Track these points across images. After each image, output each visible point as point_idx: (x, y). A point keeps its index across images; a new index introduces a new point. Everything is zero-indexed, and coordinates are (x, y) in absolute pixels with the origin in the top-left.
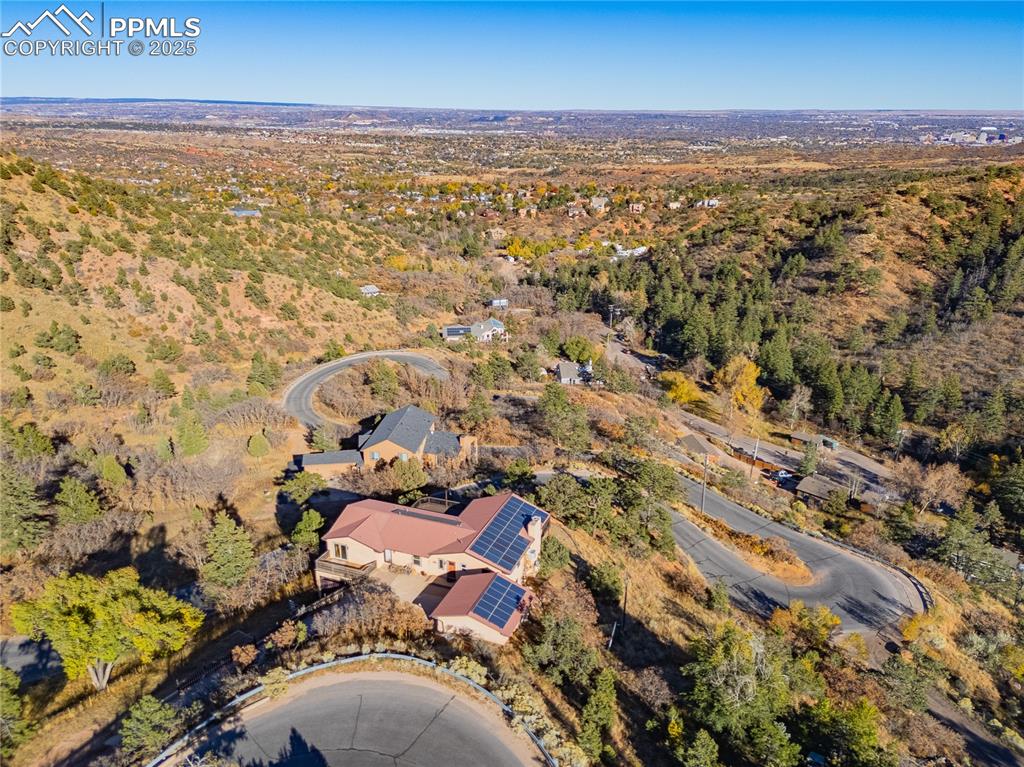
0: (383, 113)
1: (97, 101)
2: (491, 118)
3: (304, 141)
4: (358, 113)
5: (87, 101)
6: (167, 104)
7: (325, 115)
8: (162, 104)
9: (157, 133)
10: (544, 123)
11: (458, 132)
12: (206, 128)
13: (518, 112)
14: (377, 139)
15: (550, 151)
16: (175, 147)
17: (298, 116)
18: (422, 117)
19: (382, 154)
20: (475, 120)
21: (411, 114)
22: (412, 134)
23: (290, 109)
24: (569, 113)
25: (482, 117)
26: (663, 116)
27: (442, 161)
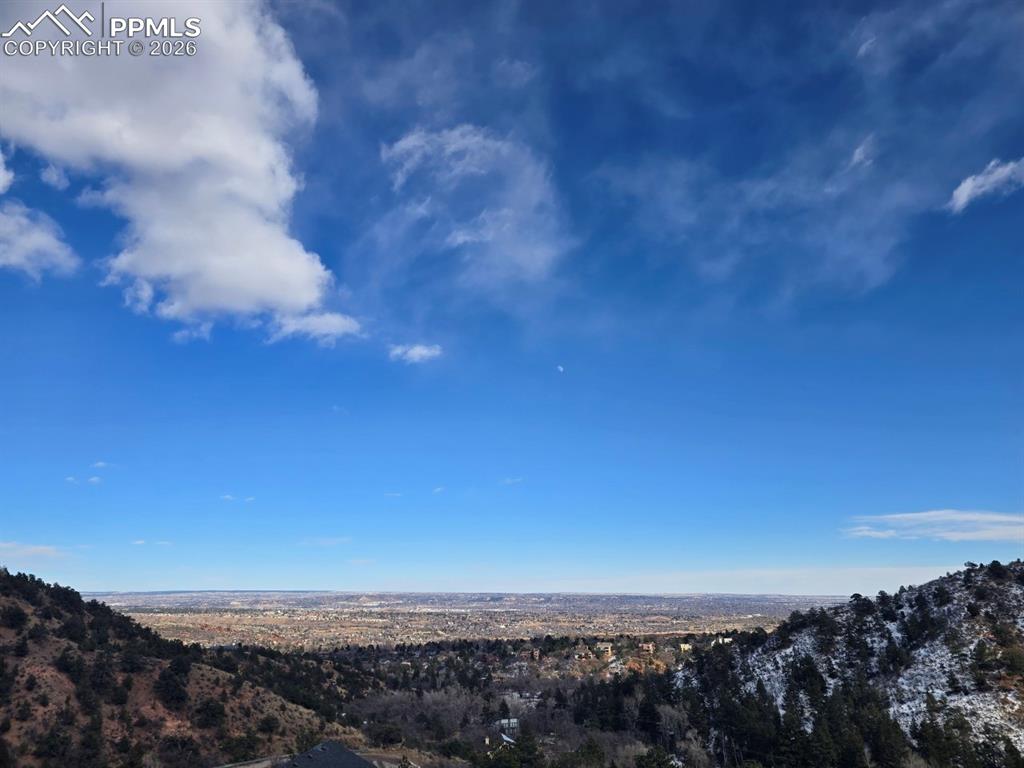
0: (391, 596)
1: (139, 593)
2: (488, 599)
3: (315, 618)
4: (367, 596)
5: (130, 594)
6: (200, 594)
7: (337, 598)
8: (195, 595)
9: (180, 615)
10: (536, 602)
11: (457, 610)
12: (226, 611)
13: (512, 594)
14: (382, 615)
15: (544, 623)
16: (191, 626)
17: (313, 602)
18: (425, 599)
19: (386, 627)
20: (474, 601)
21: (416, 597)
22: (416, 611)
23: (308, 595)
24: (558, 595)
25: (481, 598)
26: (643, 597)
27: (440, 632)
